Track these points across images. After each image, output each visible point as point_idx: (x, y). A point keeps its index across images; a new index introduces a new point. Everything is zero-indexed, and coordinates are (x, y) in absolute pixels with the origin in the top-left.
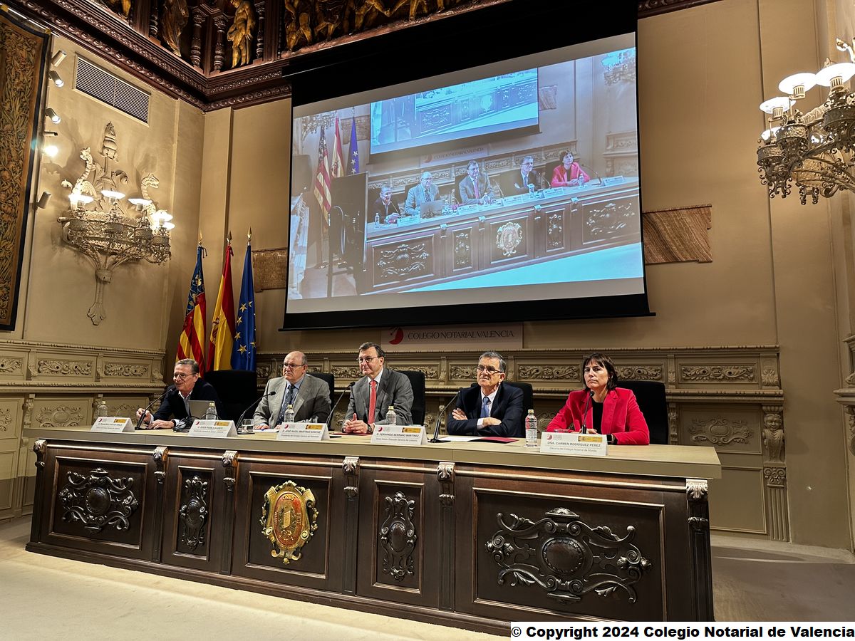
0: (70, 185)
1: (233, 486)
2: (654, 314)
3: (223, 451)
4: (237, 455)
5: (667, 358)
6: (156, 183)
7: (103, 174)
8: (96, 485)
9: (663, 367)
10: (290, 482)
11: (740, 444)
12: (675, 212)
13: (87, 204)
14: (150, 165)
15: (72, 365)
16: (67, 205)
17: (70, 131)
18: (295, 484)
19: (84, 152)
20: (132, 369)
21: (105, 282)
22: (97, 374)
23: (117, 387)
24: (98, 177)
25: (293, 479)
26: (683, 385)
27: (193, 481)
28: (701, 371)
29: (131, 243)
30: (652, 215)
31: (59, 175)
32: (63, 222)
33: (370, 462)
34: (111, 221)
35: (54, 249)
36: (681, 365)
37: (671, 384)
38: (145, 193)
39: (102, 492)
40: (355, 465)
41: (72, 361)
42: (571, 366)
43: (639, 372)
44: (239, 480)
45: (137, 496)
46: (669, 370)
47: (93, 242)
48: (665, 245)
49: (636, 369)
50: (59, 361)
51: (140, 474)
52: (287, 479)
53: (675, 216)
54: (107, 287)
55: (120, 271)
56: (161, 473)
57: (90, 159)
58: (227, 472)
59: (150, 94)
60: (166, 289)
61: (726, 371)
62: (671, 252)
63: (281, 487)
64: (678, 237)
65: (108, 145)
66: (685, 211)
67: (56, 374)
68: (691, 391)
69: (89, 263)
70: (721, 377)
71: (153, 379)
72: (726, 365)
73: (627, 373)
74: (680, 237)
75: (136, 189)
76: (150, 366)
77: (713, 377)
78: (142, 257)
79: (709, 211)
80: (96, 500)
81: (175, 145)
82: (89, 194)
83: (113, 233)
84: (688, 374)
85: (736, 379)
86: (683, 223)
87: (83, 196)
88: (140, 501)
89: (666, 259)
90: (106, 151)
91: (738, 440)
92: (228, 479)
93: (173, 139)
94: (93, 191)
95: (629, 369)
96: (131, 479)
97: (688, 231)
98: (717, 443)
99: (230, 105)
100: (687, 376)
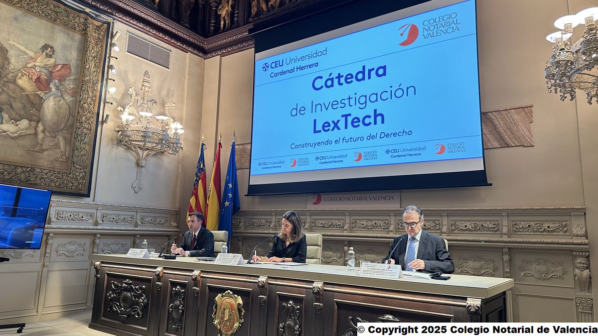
0: (122, 109)
1: (197, 293)
2: (491, 185)
3: (193, 271)
4: (200, 273)
5: (502, 216)
6: (174, 105)
7: (142, 101)
8: (126, 289)
9: (499, 222)
10: (229, 291)
11: (557, 280)
12: (506, 111)
13: (132, 121)
14: (170, 95)
15: (122, 217)
16: (120, 122)
17: (124, 77)
18: (231, 293)
19: (130, 90)
20: (158, 220)
21: (142, 167)
22: (136, 222)
23: (148, 231)
24: (139, 104)
25: (231, 290)
26: (514, 236)
27: (177, 289)
28: (527, 226)
29: (156, 143)
30: (490, 113)
31: (116, 104)
32: (118, 131)
33: (274, 280)
34: (145, 130)
35: (113, 147)
36: (513, 221)
37: (504, 234)
38: (167, 112)
39: (129, 294)
40: (265, 282)
41: (122, 215)
42: (434, 221)
43: (482, 225)
44: (201, 289)
45: (147, 298)
46: (504, 224)
47: (134, 143)
48: (500, 135)
49: (479, 223)
50: (114, 215)
51: (148, 284)
52: (227, 289)
53: (506, 114)
54: (143, 169)
55: (152, 160)
56: (159, 283)
57: (134, 93)
58: (194, 284)
59: (171, 51)
60: (180, 170)
61: (545, 226)
62: (504, 140)
63: (224, 294)
64: (509, 129)
65: (145, 84)
66: (514, 110)
67: (112, 223)
68: (518, 240)
69: (134, 155)
70: (541, 230)
71: (170, 226)
72: (547, 221)
73: (474, 226)
74: (510, 129)
75: (162, 110)
76: (169, 218)
77: (535, 230)
78: (165, 151)
79: (531, 109)
80: (126, 299)
81: (186, 81)
82: (133, 115)
83: (145, 137)
84: (518, 227)
85: (553, 231)
86: (512, 119)
87: (130, 116)
88: (148, 301)
89: (500, 145)
90: (144, 88)
91: (556, 277)
92: (194, 288)
93: (185, 77)
94: (135, 112)
95: (475, 224)
96: (144, 286)
97: (515, 124)
98: (539, 278)
99: (219, 54)
100: (517, 229)
